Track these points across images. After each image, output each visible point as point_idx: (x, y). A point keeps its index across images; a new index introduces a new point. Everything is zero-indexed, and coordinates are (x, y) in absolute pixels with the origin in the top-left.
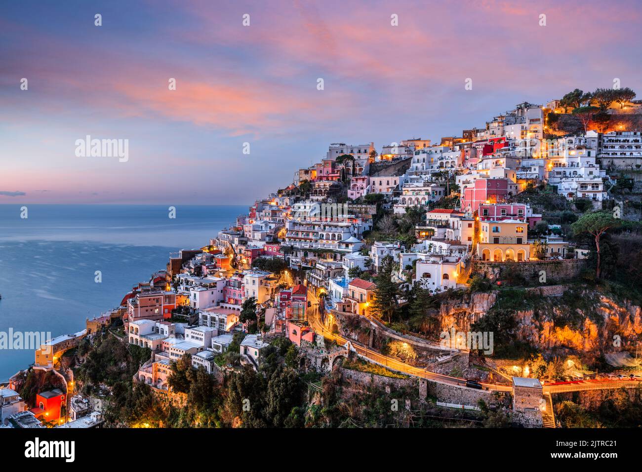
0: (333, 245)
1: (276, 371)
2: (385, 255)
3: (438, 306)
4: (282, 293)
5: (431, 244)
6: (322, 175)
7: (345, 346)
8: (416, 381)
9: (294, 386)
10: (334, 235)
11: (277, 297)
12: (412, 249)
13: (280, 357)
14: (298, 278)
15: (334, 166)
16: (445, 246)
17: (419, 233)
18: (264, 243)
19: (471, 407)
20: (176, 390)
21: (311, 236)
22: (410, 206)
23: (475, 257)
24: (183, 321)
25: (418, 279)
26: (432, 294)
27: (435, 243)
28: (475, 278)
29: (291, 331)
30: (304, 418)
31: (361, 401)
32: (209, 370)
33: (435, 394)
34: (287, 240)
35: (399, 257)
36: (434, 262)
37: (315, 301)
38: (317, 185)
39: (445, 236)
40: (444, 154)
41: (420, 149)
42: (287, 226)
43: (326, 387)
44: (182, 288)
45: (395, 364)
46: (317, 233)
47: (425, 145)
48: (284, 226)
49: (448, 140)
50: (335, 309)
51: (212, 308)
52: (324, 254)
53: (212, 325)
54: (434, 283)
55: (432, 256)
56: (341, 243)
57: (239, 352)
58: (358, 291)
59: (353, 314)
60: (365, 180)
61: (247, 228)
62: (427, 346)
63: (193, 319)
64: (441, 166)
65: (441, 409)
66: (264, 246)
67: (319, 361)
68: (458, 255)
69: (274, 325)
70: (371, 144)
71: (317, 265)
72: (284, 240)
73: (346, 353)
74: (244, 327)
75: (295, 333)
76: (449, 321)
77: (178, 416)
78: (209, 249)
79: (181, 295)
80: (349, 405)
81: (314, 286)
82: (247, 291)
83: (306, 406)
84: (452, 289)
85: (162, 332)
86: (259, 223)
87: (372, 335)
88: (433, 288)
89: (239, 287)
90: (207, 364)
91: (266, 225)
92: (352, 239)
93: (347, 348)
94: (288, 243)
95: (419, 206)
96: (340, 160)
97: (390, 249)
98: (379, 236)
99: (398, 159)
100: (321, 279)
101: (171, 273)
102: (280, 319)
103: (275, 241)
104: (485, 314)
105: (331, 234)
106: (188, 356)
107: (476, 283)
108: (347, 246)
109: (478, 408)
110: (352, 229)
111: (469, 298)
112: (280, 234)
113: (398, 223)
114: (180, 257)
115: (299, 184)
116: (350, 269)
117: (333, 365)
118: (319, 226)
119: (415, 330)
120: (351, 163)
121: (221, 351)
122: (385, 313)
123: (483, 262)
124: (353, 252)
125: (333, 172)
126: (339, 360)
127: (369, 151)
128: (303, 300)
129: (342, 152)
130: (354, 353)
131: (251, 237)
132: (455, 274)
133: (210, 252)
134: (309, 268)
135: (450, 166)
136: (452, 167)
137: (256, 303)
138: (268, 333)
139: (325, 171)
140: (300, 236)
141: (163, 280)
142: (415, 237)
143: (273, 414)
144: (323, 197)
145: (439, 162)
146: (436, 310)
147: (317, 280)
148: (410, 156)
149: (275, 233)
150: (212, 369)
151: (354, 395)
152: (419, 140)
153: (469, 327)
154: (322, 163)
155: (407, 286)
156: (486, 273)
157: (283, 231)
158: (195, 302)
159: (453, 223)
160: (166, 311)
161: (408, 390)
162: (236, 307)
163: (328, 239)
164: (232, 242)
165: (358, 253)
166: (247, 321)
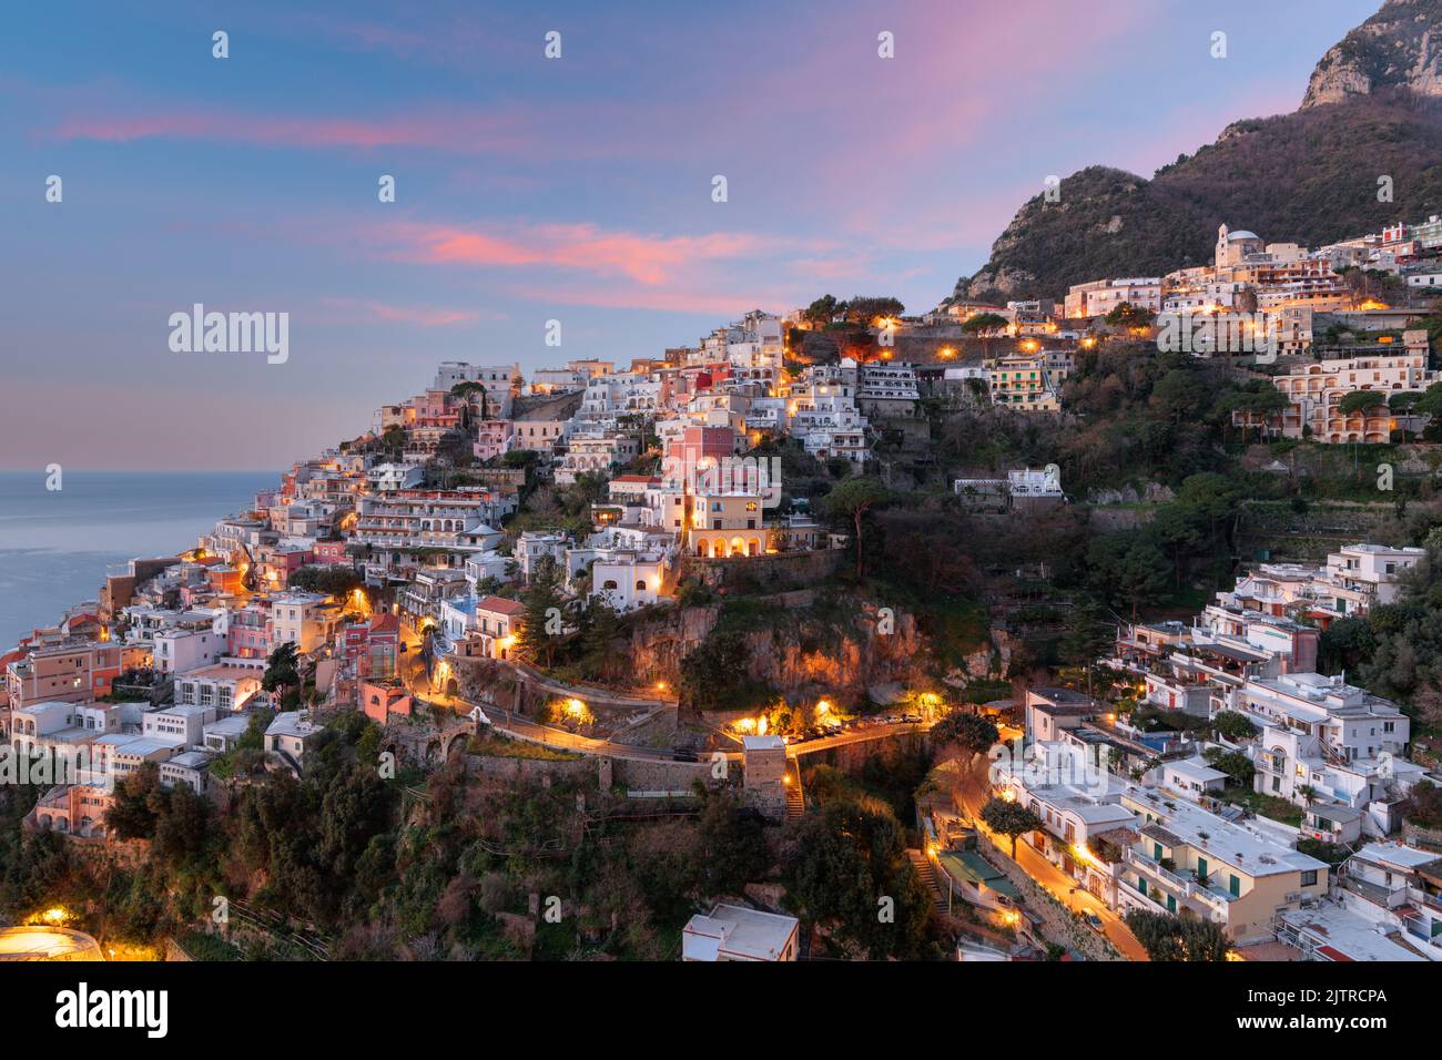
0: (448, 541)
1: (339, 775)
2: (540, 553)
3: (628, 634)
4: (350, 631)
5: (617, 533)
6: (425, 416)
7: (470, 715)
8: (594, 761)
9: (375, 798)
10: (449, 523)
11: (340, 639)
12: (586, 541)
13: (347, 748)
14: (380, 602)
15: (447, 401)
16: (639, 535)
17: (598, 515)
18: (313, 540)
19: (680, 793)
20: (124, 836)
21: (406, 526)
22: (582, 471)
23: (686, 552)
24: (139, 698)
25: (595, 592)
26: (618, 615)
27: (623, 531)
28: (687, 585)
29: (368, 698)
30: (394, 852)
31: (500, 807)
32: (198, 787)
33: (625, 780)
34: (359, 533)
35: (564, 556)
36: (622, 563)
37: (414, 641)
38: (416, 434)
39: (640, 520)
40: (636, 387)
41: (596, 376)
42: (360, 507)
43: (436, 790)
44: (135, 635)
45: (560, 739)
46: (418, 519)
47: (605, 371)
48: (353, 508)
49: (642, 363)
50: (452, 652)
51: (204, 669)
52: (432, 555)
53: (204, 700)
54: (622, 598)
55: (619, 552)
56: (462, 536)
57: (261, 745)
58: (494, 618)
59: (484, 659)
60: (505, 427)
61: (278, 513)
62: (612, 701)
63: (161, 694)
64: (632, 405)
65: (635, 802)
66: (313, 546)
67: (423, 747)
68: (660, 549)
69: (333, 691)
70: (514, 365)
71: (418, 576)
72: (353, 534)
73: (472, 728)
74: (272, 699)
75: (376, 700)
76: (647, 659)
77: (129, 885)
78: (196, 555)
79: (132, 648)
80: (478, 817)
81: (412, 613)
82: (279, 632)
83: (397, 831)
84: (650, 605)
85: (92, 724)
86: (302, 504)
87: (518, 692)
88: (621, 605)
89: (262, 625)
90: (194, 778)
91: (317, 508)
92: (481, 529)
93: (474, 718)
94: (360, 540)
95: (597, 470)
96: (460, 390)
97: (550, 544)
98: (531, 521)
99: (561, 392)
100: (425, 601)
101: (109, 605)
102: (345, 679)
103: (335, 536)
104: (701, 641)
105: (443, 521)
106: (151, 766)
107: (688, 593)
108: (473, 540)
109: (692, 794)
110: (481, 511)
111: (678, 618)
112: (345, 523)
113: (563, 499)
114: (132, 573)
115: (380, 433)
116: (479, 582)
117: (449, 750)
118: (422, 507)
119: (592, 678)
120: (479, 397)
121: (223, 749)
122: (542, 652)
123: (698, 558)
124: (485, 551)
125: (446, 412)
126: (459, 741)
127: (511, 376)
128: (391, 640)
129: (462, 377)
130: (487, 725)
131: (287, 530)
132: (655, 581)
133: (199, 561)
134: (403, 583)
135: (645, 405)
136: (649, 407)
137: (296, 652)
138: (323, 707)
139: (432, 411)
140: (385, 525)
141: (93, 619)
142: (591, 523)
143: (333, 855)
144: (428, 456)
145: (629, 398)
146: (626, 642)
147: (419, 602)
148: (581, 388)
149: (335, 521)
150: (205, 786)
151: (487, 799)
152: (596, 361)
153: (678, 664)
154: (426, 395)
155: (579, 605)
156: (702, 576)
157: (352, 517)
158: (166, 659)
159: (652, 498)
160: (100, 681)
161: (581, 779)
162: (256, 663)
163: (437, 529)
164: (244, 542)
165: (493, 552)
166: (279, 688)
